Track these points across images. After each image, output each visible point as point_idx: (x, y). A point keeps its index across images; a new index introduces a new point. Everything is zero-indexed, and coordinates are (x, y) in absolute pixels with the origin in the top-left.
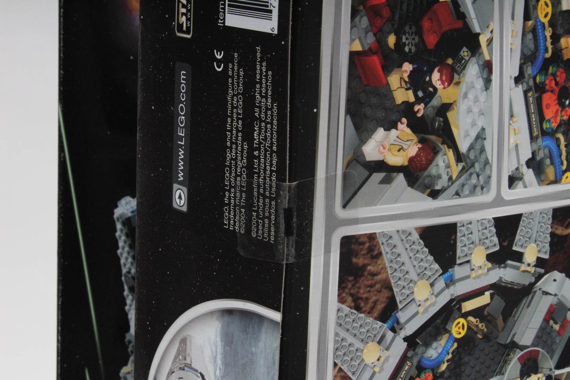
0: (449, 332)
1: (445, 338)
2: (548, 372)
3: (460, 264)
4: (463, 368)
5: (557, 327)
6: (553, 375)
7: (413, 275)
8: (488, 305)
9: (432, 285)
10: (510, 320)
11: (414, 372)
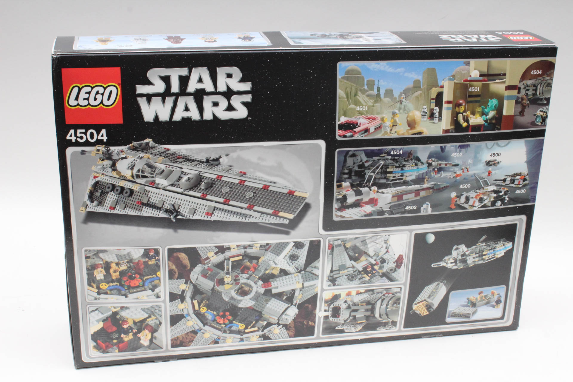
0: (204, 313)
1: (206, 314)
2: (225, 274)
3: (183, 312)
4: (217, 307)
5: (210, 272)
6: (226, 272)
7: (185, 327)
8: (198, 301)
9: (188, 320)
10: (204, 292)
11: (215, 322)
